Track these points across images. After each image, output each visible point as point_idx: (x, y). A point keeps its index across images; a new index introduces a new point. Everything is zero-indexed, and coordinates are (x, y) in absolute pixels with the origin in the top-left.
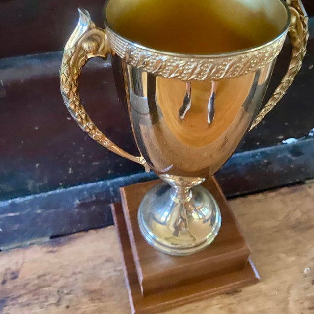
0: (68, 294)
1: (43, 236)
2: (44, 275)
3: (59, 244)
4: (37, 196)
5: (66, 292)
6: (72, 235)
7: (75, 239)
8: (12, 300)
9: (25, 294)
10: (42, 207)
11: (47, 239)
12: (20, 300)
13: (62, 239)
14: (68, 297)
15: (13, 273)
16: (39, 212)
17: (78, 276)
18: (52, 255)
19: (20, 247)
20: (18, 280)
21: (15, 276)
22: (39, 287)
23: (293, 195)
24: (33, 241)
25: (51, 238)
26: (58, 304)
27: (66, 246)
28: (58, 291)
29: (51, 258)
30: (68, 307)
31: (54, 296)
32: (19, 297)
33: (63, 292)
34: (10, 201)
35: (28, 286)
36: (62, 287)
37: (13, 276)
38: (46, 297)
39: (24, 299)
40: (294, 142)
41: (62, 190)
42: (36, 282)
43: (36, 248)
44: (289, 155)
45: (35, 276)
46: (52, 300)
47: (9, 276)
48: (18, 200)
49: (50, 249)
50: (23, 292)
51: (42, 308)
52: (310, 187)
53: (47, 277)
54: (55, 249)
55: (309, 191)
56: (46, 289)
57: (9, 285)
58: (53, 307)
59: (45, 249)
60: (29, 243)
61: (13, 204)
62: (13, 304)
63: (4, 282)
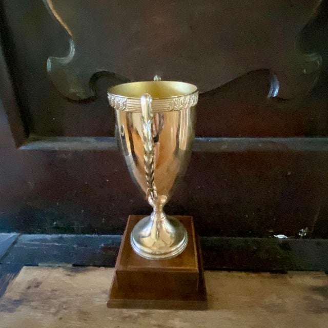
0: (65, 309)
1: (69, 263)
2: (56, 291)
3: (77, 271)
4: (78, 236)
5: (64, 307)
6: (89, 268)
7: (87, 270)
8: (27, 302)
9: (37, 300)
10: (79, 245)
11: (70, 266)
13: (80, 268)
14: (65, 311)
15: (38, 283)
16: (75, 246)
17: (79, 298)
18: (68, 277)
19: (50, 266)
20: (38, 289)
22: (49, 298)
23: (273, 280)
24: (60, 265)
25: (74, 265)
26: (55, 314)
27: (81, 274)
28: (60, 305)
29: (67, 279)
30: (61, 318)
31: (55, 307)
32: (33, 301)
33: (62, 307)
34: (60, 235)
35: (43, 295)
36: (64, 303)
37: (36, 285)
38: (50, 307)
39: (33, 304)
40: (284, 238)
41: (97, 236)
42: (49, 294)
43: (61, 270)
44: (278, 248)
45: (49, 289)
46: (53, 310)
47: (34, 284)
48: (65, 236)
49: (69, 273)
50: (37, 298)
51: (43, 314)
52: (291, 277)
53: (57, 293)
54: (73, 274)
55: (289, 279)
56: (53, 301)
57: (31, 291)
58: (51, 316)
59: (66, 272)
60: (57, 265)
61: (61, 238)
62: (26, 305)
63: (29, 288)
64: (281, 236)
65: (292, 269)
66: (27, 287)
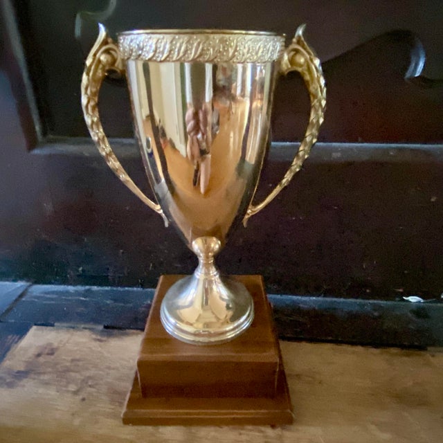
0: (90, 386)
1: (98, 323)
2: (78, 360)
3: (110, 335)
4: (115, 289)
5: (90, 383)
6: (127, 331)
7: (127, 335)
8: (35, 374)
9: (50, 373)
10: (115, 300)
11: (101, 327)
12: (42, 377)
13: (116, 331)
14: (89, 389)
15: (52, 349)
16: (108, 302)
17: (111, 371)
18: (98, 342)
19: (73, 328)
20: (52, 357)
21: (52, 352)
22: (68, 370)
23: (405, 359)
24: (87, 326)
25: (106, 327)
26: (76, 393)
27: (116, 339)
28: (83, 381)
29: (95, 345)
30: (83, 399)
31: (76, 384)
32: (44, 373)
33: (87, 383)
34: (87, 287)
35: (59, 366)
36: (89, 378)
37: (50, 352)
38: (68, 383)
39: (46, 377)
40: (420, 302)
41: (139, 289)
42: (68, 364)
43: (87, 333)
45: (70, 358)
46: (72, 388)
47: (47, 351)
48: (95, 288)
49: (99, 337)
50: (50, 370)
51: (58, 392)
52: (433, 356)
53: (80, 363)
54: (104, 339)
55: (430, 359)
56: (73, 374)
57: (41, 359)
58: (70, 395)
59: (94, 336)
60: (83, 326)
61: (89, 290)
62: (34, 379)
63: (39, 355)
64: (413, 299)
65: (433, 345)
66: (36, 353)
